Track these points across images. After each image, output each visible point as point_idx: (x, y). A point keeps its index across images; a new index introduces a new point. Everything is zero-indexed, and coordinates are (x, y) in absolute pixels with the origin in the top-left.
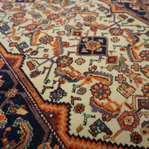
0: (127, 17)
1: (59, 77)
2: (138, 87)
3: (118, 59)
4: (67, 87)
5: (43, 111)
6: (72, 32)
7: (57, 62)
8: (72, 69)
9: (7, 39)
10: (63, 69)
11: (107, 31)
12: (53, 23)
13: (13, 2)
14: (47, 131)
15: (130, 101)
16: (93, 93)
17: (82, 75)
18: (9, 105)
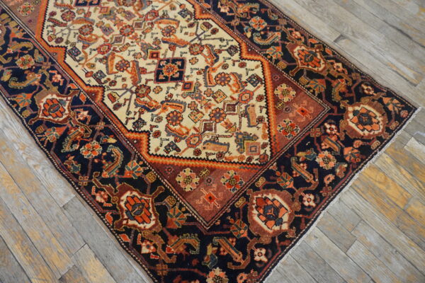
0: (212, 26)
1: (139, 108)
2: (207, 112)
3: (194, 85)
4: (147, 116)
5: (128, 139)
6: (149, 54)
7: (136, 92)
8: (150, 98)
9: (80, 67)
10: (142, 99)
11: (186, 49)
12: (128, 40)
13: (72, 5)
14: (133, 153)
15: (197, 125)
16: (168, 121)
17: (160, 104)
18: (100, 136)
